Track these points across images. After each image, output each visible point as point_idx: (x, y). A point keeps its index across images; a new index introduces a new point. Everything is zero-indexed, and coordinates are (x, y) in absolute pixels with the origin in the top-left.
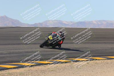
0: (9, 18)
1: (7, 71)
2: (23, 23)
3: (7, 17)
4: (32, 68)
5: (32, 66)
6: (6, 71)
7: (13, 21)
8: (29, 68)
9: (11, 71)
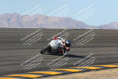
0: (74, 20)
1: (72, 75)
2: (88, 25)
3: (71, 19)
4: (98, 72)
5: (97, 70)
6: (70, 75)
7: (77, 23)
8: (94, 72)
9: (75, 75)
